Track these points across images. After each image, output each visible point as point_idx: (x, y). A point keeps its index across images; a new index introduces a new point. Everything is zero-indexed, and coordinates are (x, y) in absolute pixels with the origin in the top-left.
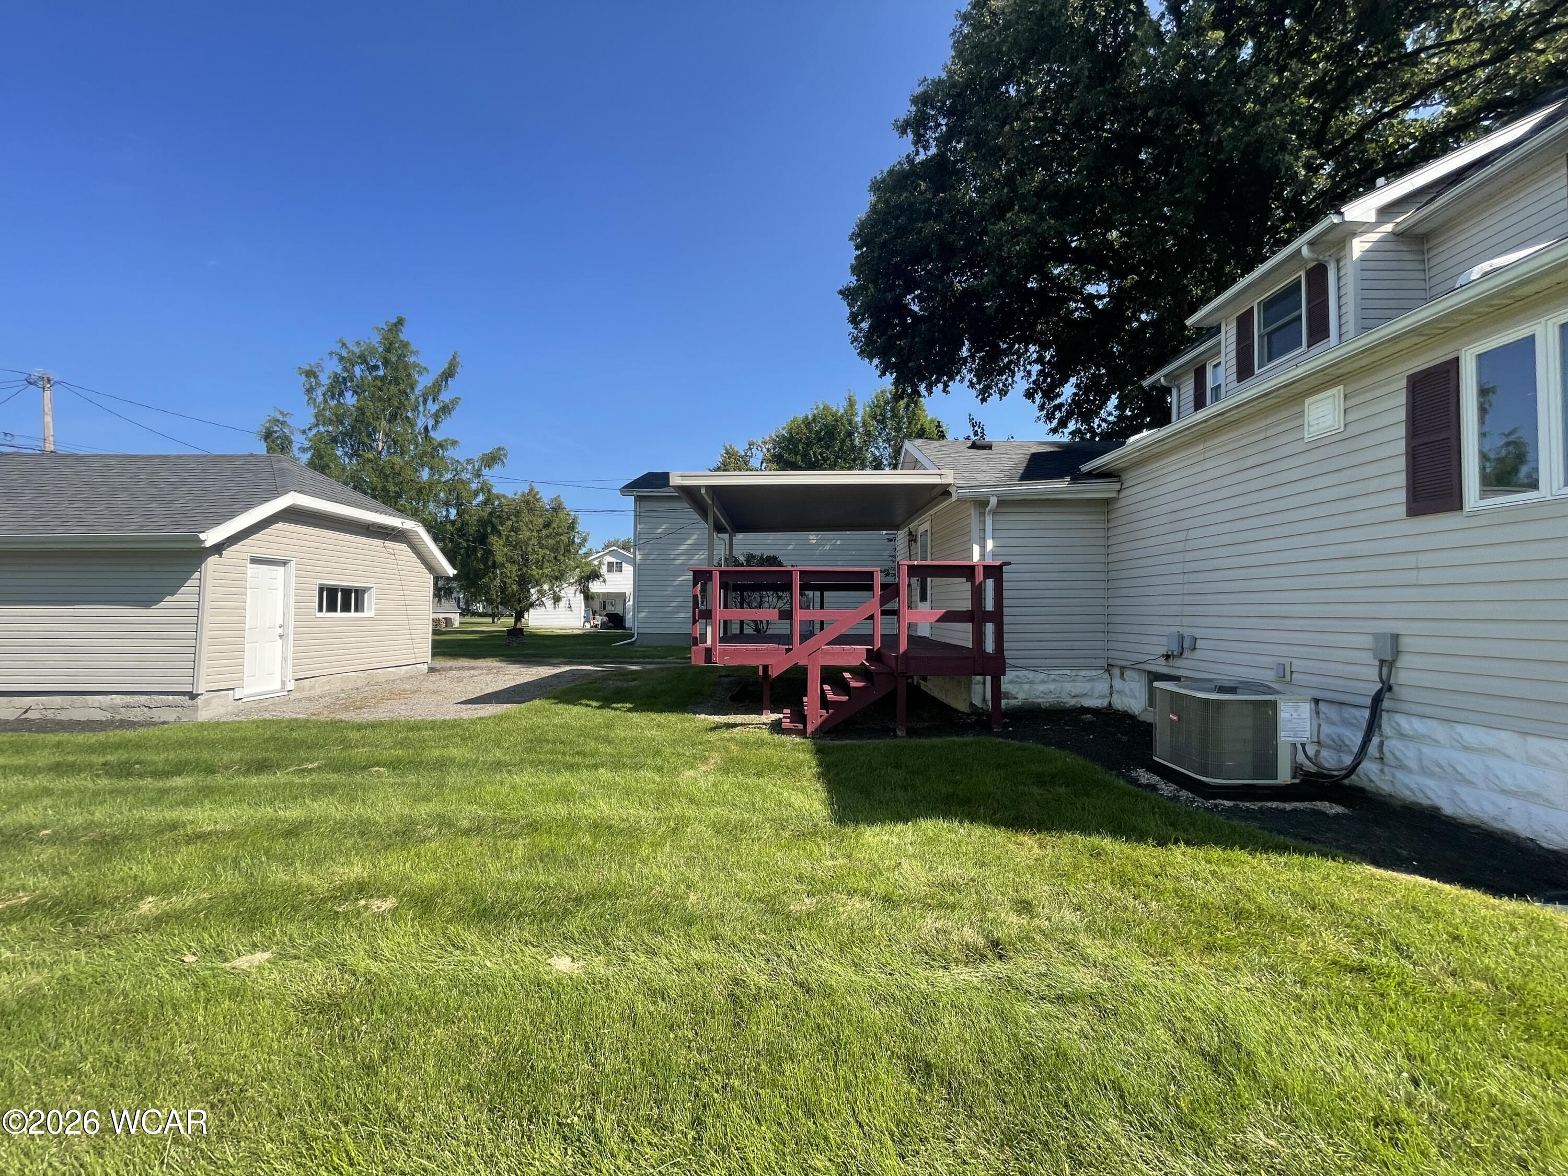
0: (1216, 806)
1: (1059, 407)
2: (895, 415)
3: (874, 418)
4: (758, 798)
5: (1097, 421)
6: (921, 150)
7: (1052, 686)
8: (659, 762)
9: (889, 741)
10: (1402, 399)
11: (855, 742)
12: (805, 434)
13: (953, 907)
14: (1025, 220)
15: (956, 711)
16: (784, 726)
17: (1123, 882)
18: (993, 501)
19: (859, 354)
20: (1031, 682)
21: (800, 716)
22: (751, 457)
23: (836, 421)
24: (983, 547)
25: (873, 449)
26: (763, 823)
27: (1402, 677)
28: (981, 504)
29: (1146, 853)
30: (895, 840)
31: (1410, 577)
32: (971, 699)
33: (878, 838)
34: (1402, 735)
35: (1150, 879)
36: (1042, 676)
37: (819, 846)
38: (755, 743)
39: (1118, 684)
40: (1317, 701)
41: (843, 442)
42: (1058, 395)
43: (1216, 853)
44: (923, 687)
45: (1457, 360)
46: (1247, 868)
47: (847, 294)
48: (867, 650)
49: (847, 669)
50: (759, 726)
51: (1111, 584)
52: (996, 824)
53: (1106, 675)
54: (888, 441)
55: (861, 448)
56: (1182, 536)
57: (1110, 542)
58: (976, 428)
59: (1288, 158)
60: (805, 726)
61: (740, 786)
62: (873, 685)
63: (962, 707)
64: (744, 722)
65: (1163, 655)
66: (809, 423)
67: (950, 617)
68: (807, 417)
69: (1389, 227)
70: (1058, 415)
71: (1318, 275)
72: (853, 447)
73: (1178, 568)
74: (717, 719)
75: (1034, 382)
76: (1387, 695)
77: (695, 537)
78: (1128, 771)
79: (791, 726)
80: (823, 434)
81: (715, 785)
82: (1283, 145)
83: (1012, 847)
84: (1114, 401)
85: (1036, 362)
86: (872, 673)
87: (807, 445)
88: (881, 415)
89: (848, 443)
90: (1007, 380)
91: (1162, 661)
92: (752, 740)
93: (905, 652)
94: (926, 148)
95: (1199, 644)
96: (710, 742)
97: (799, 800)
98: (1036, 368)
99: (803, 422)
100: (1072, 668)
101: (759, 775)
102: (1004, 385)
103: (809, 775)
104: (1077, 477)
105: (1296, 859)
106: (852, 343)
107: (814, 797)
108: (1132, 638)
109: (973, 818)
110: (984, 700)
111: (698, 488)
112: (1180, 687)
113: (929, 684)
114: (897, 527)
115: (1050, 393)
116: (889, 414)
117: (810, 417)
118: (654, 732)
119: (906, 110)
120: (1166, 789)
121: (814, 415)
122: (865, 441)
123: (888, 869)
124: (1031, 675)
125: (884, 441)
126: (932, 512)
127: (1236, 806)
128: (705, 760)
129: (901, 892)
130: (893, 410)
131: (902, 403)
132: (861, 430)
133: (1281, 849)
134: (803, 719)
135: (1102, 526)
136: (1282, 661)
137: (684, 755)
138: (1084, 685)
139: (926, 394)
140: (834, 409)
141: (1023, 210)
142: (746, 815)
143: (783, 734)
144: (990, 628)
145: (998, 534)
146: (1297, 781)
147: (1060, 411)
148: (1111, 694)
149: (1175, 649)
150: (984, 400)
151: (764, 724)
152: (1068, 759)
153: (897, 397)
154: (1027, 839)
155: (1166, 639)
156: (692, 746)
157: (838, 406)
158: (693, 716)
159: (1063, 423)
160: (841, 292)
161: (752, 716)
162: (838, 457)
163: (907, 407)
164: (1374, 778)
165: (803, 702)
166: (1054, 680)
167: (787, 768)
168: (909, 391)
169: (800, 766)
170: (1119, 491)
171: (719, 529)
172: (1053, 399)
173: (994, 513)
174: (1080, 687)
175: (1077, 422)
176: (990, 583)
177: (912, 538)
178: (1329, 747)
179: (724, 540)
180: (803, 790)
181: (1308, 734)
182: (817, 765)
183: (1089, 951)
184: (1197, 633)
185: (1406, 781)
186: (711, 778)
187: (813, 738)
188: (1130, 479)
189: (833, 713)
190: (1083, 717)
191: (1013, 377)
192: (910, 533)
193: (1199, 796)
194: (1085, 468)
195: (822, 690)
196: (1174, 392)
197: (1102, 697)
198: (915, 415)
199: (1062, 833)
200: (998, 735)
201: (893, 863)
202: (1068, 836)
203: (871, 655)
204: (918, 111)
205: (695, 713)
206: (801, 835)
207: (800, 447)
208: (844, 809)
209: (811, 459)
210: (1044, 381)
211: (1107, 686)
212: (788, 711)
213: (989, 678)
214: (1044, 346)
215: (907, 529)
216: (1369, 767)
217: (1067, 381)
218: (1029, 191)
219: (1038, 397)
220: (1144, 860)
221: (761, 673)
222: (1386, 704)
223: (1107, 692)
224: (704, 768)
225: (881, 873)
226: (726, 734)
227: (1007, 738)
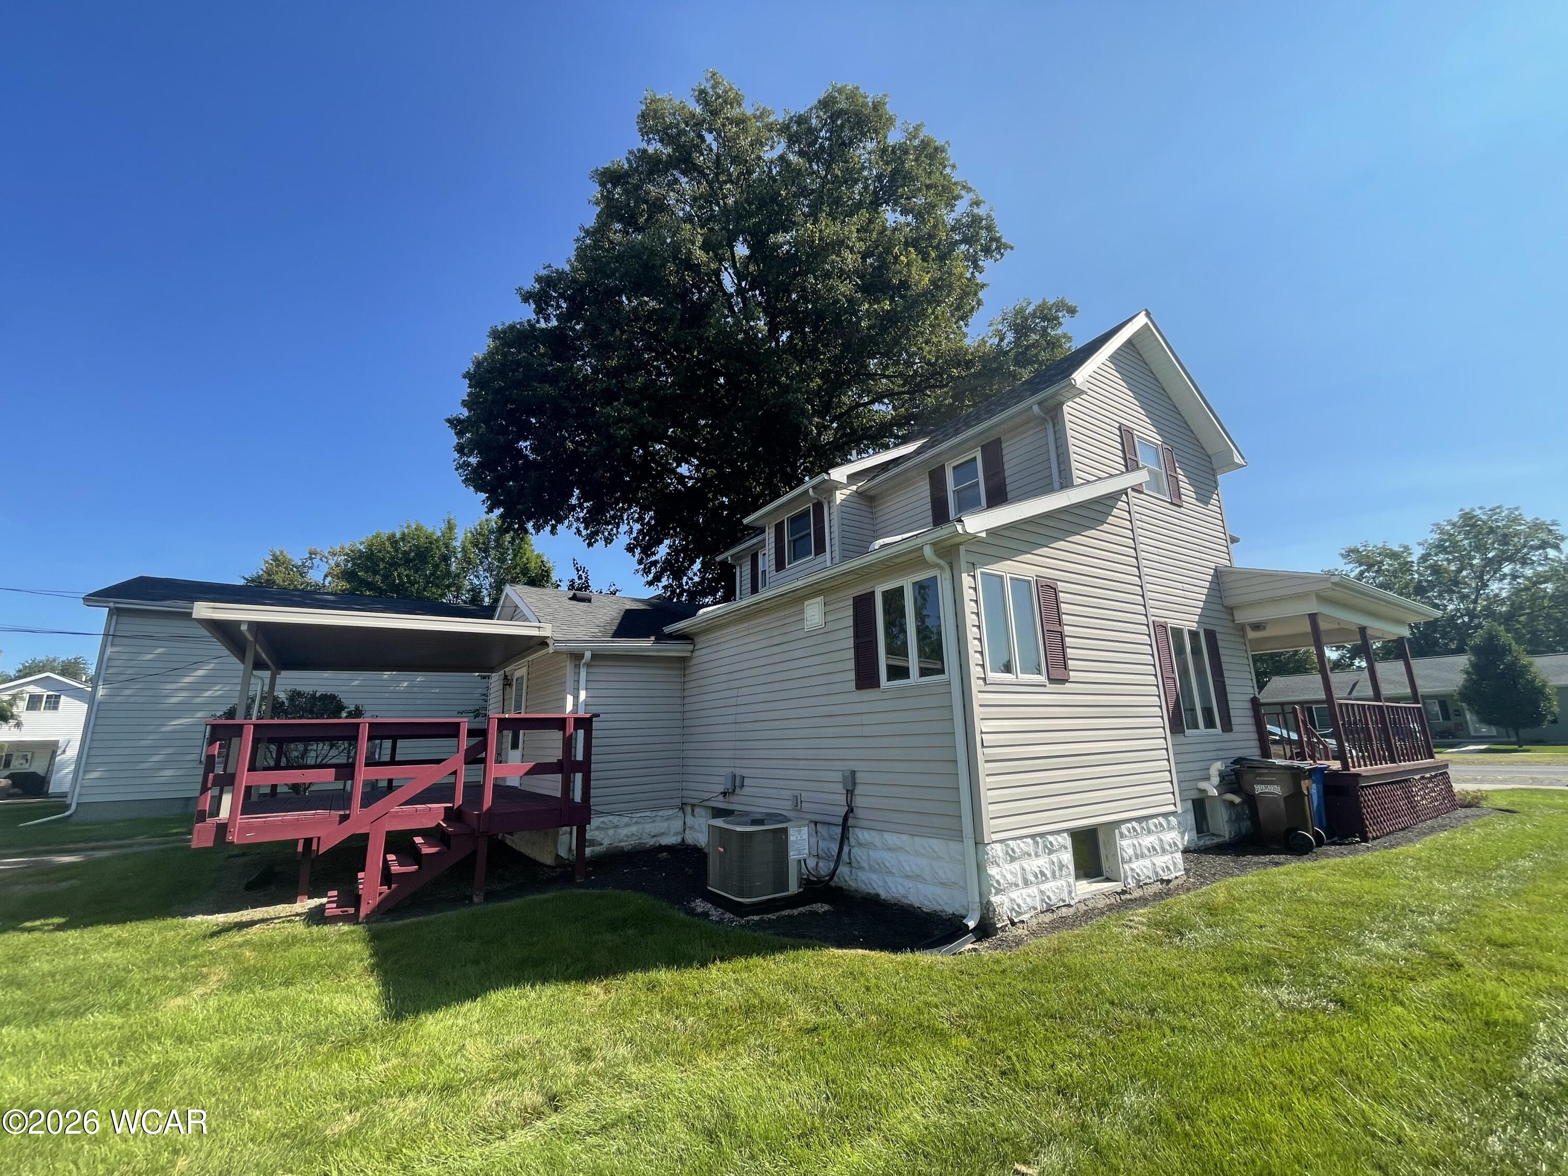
0: (748, 922)
1: (654, 563)
2: (499, 545)
3: (476, 545)
4: (287, 1015)
5: (685, 578)
6: (542, 320)
7: (634, 829)
8: (122, 996)
9: (464, 911)
10: (850, 612)
11: (421, 918)
12: (388, 552)
13: (515, 1075)
14: (627, 411)
15: (542, 865)
16: (328, 913)
17: (669, 1005)
18: (588, 655)
19: (465, 481)
20: (616, 827)
21: (352, 898)
22: (311, 568)
23: (431, 543)
24: (576, 698)
25: (472, 577)
26: (292, 1042)
27: (859, 801)
28: (576, 657)
29: (690, 977)
30: (461, 1022)
31: (858, 731)
32: (557, 850)
33: (442, 1024)
34: (860, 844)
35: (691, 998)
36: (626, 820)
37: (367, 1051)
38: (282, 942)
39: (690, 820)
40: (816, 823)
41: (436, 566)
42: (654, 554)
43: (741, 963)
44: (508, 842)
45: (874, 592)
46: (759, 970)
47: (454, 423)
48: (446, 808)
49: (418, 832)
50: (289, 919)
51: (687, 731)
52: (567, 979)
53: (681, 814)
54: (489, 570)
55: (457, 576)
56: (734, 693)
57: (686, 694)
58: (580, 573)
59: (806, 422)
60: (358, 910)
61: (258, 1004)
62: (449, 848)
63: (548, 860)
64: (266, 916)
65: (722, 793)
66: (396, 542)
67: (539, 769)
68: (394, 535)
69: (854, 488)
70: (653, 570)
71: (818, 507)
72: (448, 574)
73: (731, 719)
74: (221, 918)
75: (635, 539)
76: (851, 815)
77: (211, 666)
78: (688, 903)
79: (338, 911)
80: (412, 554)
81: (219, 1010)
82: (803, 412)
83: (580, 999)
84: (697, 566)
85: (637, 521)
86: (449, 836)
87: (391, 565)
88: (484, 543)
89: (443, 566)
90: (612, 530)
91: (721, 798)
92: (278, 939)
93: (490, 809)
94: (547, 319)
95: (746, 782)
96: (211, 953)
97: (342, 1003)
98: (637, 527)
99: (389, 539)
100: (652, 809)
101: (288, 983)
102: (609, 534)
103: (359, 969)
104: (661, 637)
105: (792, 954)
106: (457, 469)
107: (364, 995)
108: (700, 778)
109: (545, 979)
110: (570, 850)
111: (238, 623)
112: (728, 823)
113: (516, 837)
114: (492, 670)
115: (647, 550)
116: (492, 544)
117: (398, 536)
118: (110, 954)
119: (531, 285)
120: (715, 913)
121: (404, 534)
122: (463, 568)
123: (450, 1056)
124: (615, 819)
125: (484, 570)
126: (529, 658)
127: (761, 920)
128: (198, 979)
129: (462, 1075)
130: (497, 540)
131: (508, 537)
132: (459, 555)
133: (782, 948)
134: (356, 901)
135: (678, 680)
136: (797, 793)
137: (165, 978)
138: (661, 824)
139: (534, 532)
140: (430, 530)
141: (627, 402)
142: (267, 1038)
143: (325, 924)
144: (579, 777)
145: (591, 685)
146: (801, 890)
147: (656, 567)
148: (684, 830)
149: (729, 786)
150: (590, 545)
151: (297, 915)
152: (638, 900)
153: (502, 531)
154: (595, 988)
155: (723, 778)
156: (180, 963)
157: (435, 528)
158: (181, 921)
159: (657, 578)
160: (448, 421)
161: (280, 907)
162: (428, 582)
163: (512, 542)
164: (847, 879)
165: (357, 879)
166: (637, 823)
167: (329, 967)
168: (516, 526)
169: (348, 960)
170: (692, 652)
171: (259, 665)
172: (648, 556)
173: (588, 665)
174: (660, 826)
175: (668, 578)
176: (581, 733)
177: (507, 682)
178: (823, 858)
179: (262, 679)
180: (349, 990)
181: (807, 851)
182: (371, 956)
183: (634, 1077)
184: (745, 772)
185: (864, 878)
186: (213, 1003)
187: (367, 923)
188: (701, 641)
189: (396, 888)
190: (660, 855)
191: (618, 528)
192: (506, 677)
193: (737, 916)
194: (668, 629)
195: (385, 861)
196: (738, 568)
197: (676, 834)
198: (521, 548)
199: (625, 974)
200: (581, 886)
201: (456, 1047)
202: (631, 976)
203: (450, 815)
204: (542, 289)
205: (185, 915)
206: (345, 1045)
207: (381, 566)
208: (403, 1002)
209: (395, 580)
210: (643, 539)
211: (681, 823)
212: (335, 893)
213: (575, 828)
214: (644, 508)
215: (502, 672)
216: (843, 870)
217: (662, 543)
218: (634, 388)
219: (638, 551)
220: (688, 983)
221: (300, 848)
222: (850, 822)
223: (681, 829)
224: (201, 990)
225: (441, 1062)
226: (237, 937)
227: (588, 888)
